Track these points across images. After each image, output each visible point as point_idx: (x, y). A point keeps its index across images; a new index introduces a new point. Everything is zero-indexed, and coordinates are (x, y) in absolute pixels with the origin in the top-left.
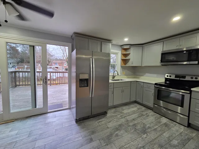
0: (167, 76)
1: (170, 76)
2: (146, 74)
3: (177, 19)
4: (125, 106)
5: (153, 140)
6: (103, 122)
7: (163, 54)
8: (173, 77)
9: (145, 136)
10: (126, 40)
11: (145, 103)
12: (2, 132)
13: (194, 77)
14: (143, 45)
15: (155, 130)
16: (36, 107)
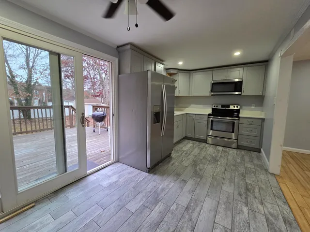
0: (214, 106)
1: (217, 106)
2: (192, 105)
3: (237, 54)
4: (178, 144)
5: (227, 164)
6: (176, 164)
7: (213, 84)
8: (219, 107)
9: (219, 163)
10: (181, 63)
11: (197, 136)
12: (39, 226)
13: (236, 106)
14: (191, 72)
15: (221, 156)
16: (66, 171)
